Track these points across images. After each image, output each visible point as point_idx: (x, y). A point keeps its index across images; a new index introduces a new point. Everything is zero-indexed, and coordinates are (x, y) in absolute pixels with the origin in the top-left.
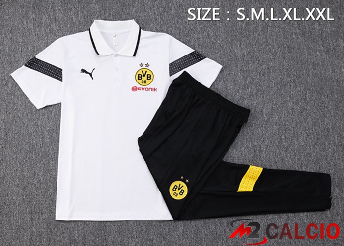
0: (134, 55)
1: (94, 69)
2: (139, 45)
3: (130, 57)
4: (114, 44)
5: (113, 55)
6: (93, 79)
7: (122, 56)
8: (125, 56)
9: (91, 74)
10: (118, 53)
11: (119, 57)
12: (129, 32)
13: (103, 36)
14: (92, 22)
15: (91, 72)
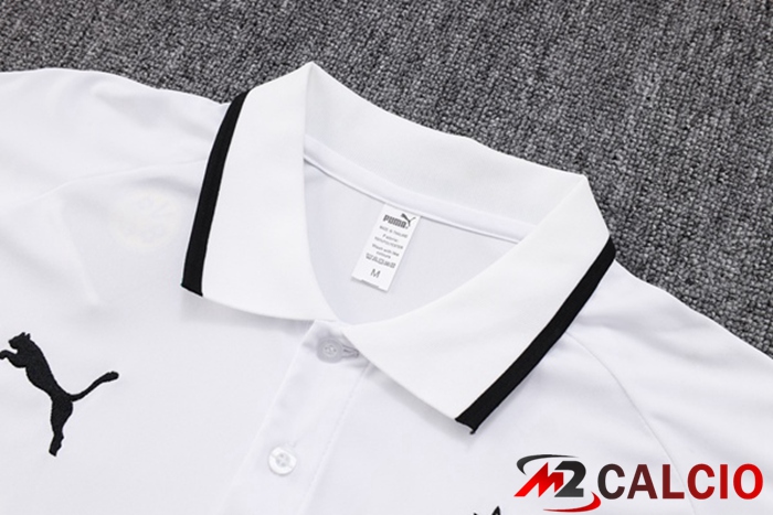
0: (475, 417)
1: (112, 376)
2: (549, 362)
3: (430, 413)
4: (363, 270)
5: (309, 334)
6: (55, 447)
7: (371, 369)
8: (395, 388)
9: (62, 406)
10: (355, 335)
11: (344, 370)
12: (514, 239)
13: (308, 181)
14: (285, 67)
15: (71, 388)
